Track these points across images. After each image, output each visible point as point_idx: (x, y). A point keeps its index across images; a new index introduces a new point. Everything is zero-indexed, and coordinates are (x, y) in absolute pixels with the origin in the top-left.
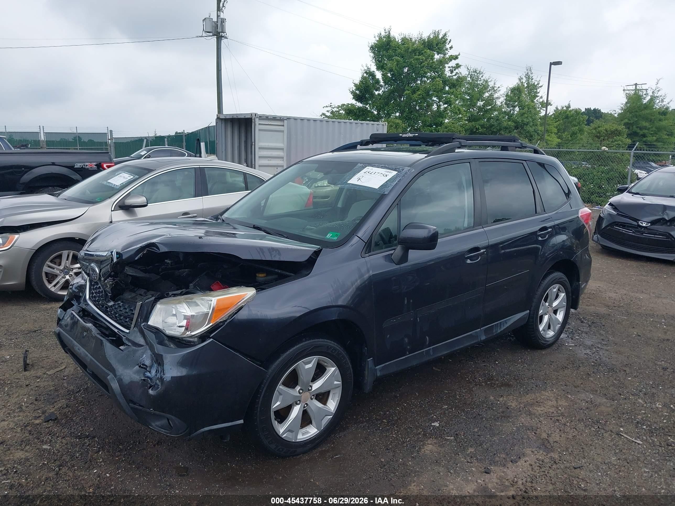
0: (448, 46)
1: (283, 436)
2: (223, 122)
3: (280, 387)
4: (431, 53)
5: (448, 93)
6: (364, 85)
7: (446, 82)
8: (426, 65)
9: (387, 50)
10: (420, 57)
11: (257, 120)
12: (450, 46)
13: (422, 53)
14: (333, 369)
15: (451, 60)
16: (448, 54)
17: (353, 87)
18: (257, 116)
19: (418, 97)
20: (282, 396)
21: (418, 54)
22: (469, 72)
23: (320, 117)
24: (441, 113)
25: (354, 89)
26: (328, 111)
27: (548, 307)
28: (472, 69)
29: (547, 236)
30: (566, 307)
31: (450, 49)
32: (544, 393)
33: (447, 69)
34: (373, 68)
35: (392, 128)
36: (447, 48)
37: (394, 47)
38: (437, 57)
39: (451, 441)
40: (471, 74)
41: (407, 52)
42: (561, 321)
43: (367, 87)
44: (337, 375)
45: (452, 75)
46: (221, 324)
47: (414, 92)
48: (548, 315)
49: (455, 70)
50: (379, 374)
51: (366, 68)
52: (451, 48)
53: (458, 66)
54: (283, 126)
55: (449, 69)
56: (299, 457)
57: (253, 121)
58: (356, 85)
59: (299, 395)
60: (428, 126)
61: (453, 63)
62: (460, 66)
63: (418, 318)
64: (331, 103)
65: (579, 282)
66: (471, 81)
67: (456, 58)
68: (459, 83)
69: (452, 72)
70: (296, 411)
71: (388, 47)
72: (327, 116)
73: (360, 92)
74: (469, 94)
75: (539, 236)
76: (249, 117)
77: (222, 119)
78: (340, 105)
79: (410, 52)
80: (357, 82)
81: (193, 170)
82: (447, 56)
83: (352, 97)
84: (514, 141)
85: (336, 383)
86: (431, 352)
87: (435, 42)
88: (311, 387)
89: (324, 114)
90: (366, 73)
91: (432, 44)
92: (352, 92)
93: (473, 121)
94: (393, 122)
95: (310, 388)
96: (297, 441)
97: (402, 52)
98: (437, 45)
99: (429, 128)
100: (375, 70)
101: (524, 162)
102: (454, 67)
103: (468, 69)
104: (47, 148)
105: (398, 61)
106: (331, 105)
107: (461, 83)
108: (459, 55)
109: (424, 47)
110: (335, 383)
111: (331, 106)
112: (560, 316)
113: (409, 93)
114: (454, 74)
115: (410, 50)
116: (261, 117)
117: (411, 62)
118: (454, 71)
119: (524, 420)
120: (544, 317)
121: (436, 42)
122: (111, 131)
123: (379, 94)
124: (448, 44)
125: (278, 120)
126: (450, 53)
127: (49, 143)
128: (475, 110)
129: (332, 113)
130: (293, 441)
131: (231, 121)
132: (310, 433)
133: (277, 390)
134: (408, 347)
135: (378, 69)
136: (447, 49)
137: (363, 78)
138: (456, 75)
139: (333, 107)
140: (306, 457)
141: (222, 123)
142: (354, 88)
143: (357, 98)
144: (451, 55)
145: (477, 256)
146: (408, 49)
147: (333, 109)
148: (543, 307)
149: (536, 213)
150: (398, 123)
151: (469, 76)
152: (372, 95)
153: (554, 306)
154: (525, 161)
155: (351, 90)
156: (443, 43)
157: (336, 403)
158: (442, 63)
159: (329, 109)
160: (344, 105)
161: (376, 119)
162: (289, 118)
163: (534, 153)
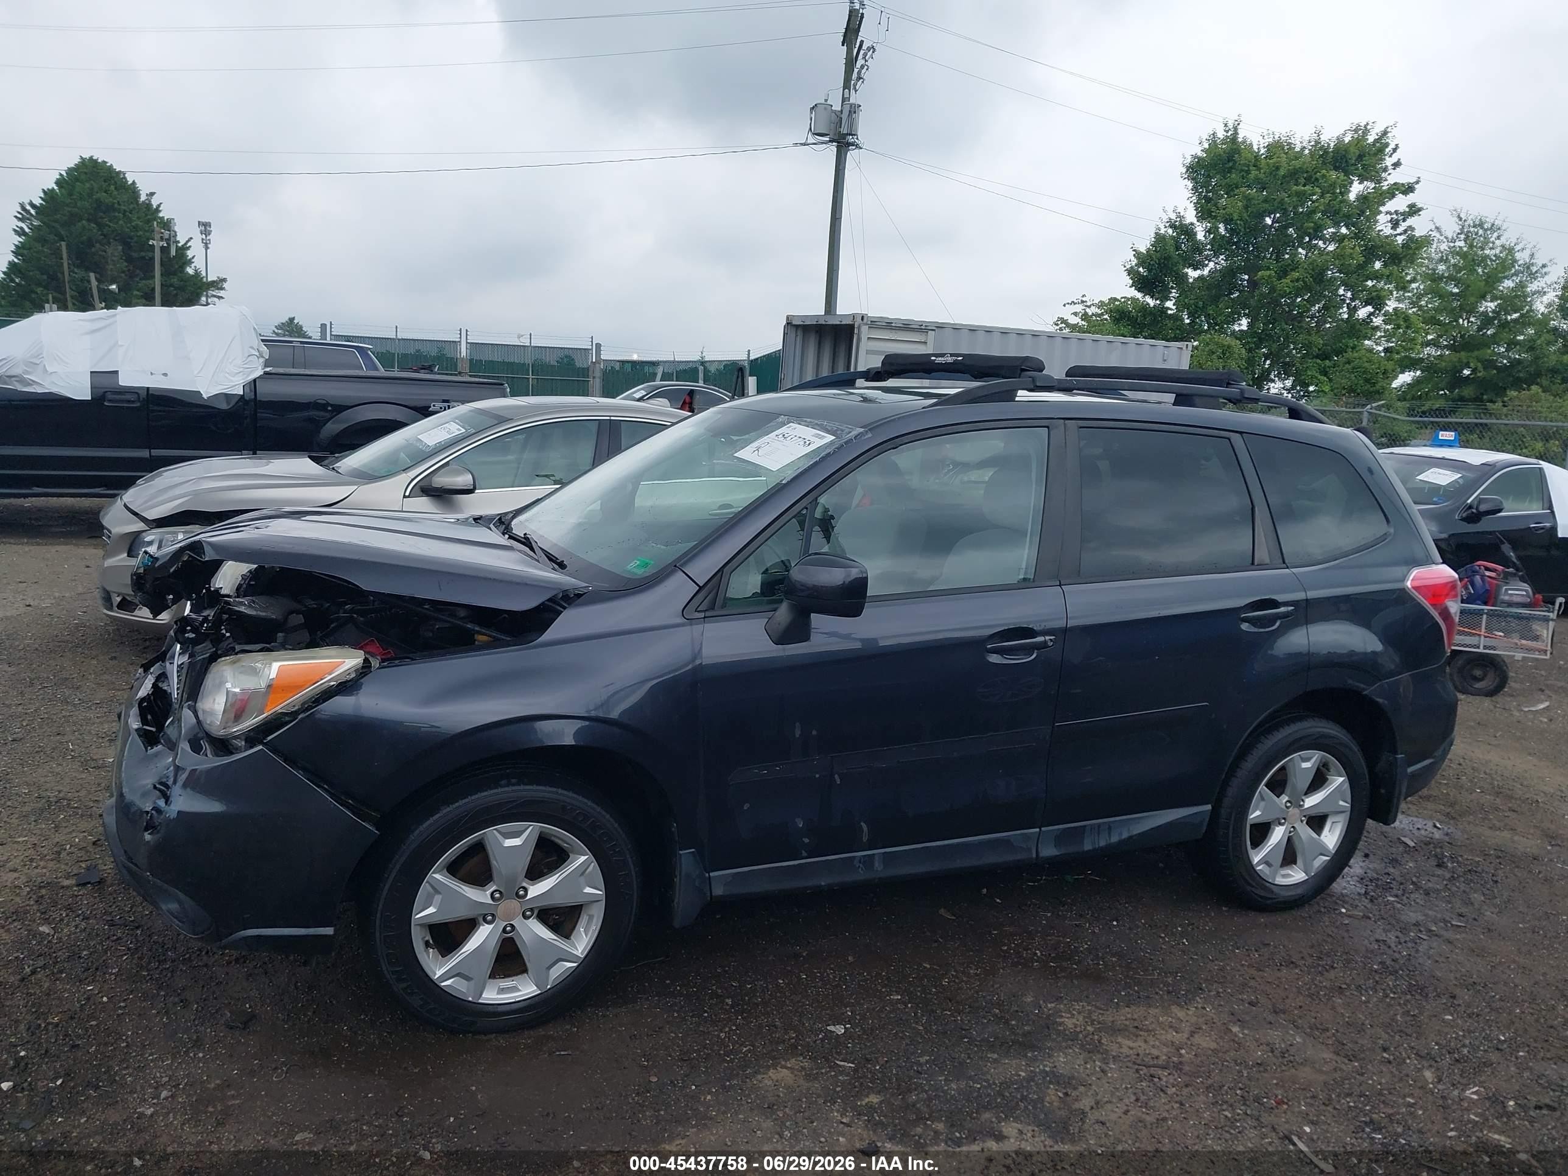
0: (1389, 162)
1: (443, 984)
2: (800, 333)
3: (438, 876)
4: (1338, 178)
5: (1376, 276)
6: (1158, 255)
7: (1374, 248)
8: (1321, 208)
9: (1225, 171)
10: (1307, 187)
11: (865, 329)
12: (1394, 159)
13: (1317, 179)
14: (583, 858)
15: (1393, 196)
16: (1386, 180)
17: (1133, 258)
18: (865, 320)
19: (1291, 284)
20: (440, 896)
21: (1302, 181)
22: (1463, 227)
23: (1052, 329)
24: (1353, 327)
25: (1134, 264)
26: (1075, 314)
27: (1288, 807)
28: (1470, 218)
29: (1278, 624)
30: (1349, 813)
31: (1394, 169)
32: (1175, 1011)
33: (1382, 218)
34: (1190, 216)
35: (1214, 356)
36: (1387, 166)
37: (1244, 165)
38: (1357, 189)
39: (843, 1071)
40: (1469, 232)
41: (1275, 176)
42: (1331, 847)
43: (1165, 258)
44: (590, 873)
45: (1396, 233)
46: (287, 719)
47: (1283, 273)
48: (1284, 827)
49: (1404, 220)
50: (718, 891)
51: (1173, 216)
52: (1397, 165)
53: (1414, 210)
54: (925, 343)
55: (1389, 217)
56: (484, 1037)
57: (856, 331)
58: (1138, 255)
59: (492, 902)
60: (1317, 357)
61: (1400, 203)
62: (1420, 210)
63: (836, 776)
64: (1083, 296)
65: (1396, 753)
66: (1465, 249)
67: (1408, 189)
68: (1411, 252)
69: (1395, 224)
70: (482, 936)
71: (1231, 164)
72: (1068, 325)
73: (1149, 271)
74: (1458, 282)
75: (1245, 620)
76: (849, 322)
77: (797, 326)
78: (1106, 299)
79: (1284, 177)
80: (1143, 247)
81: (595, 425)
82: (1385, 186)
83: (1131, 282)
84: (1228, 385)
85: (588, 890)
86: (878, 865)
87: (1354, 152)
88: (526, 890)
89: (1063, 321)
90: (1173, 226)
91: (1344, 156)
92: (1130, 272)
93: (1463, 350)
94: (1217, 344)
95: (522, 893)
96: (480, 1001)
97: (1262, 176)
98: (1360, 157)
99: (1319, 361)
100: (1195, 220)
101: (1236, 439)
102: (1403, 214)
103: (1461, 219)
104: (470, 376)
105: (1248, 199)
106: (1084, 299)
107: (1415, 254)
108: (1417, 182)
109: (1324, 163)
110: (585, 891)
111: (1083, 302)
112: (1331, 837)
113: (1269, 277)
114: (1399, 230)
115: (1282, 172)
116: (875, 324)
117: (1283, 199)
118: (1403, 224)
119: (1064, 1061)
120: (1274, 829)
121: (1358, 153)
122: (598, 346)
123: (1201, 278)
124: (1390, 156)
125: (913, 330)
126: (1393, 177)
127: (475, 365)
128: (1468, 324)
129: (1085, 317)
130: (470, 999)
131: (817, 332)
132: (520, 990)
133: (427, 882)
134: (806, 840)
135: (1201, 218)
136: (1385, 170)
137: (1160, 239)
138: (1405, 231)
139: (1088, 304)
140: (502, 1041)
141: (796, 336)
142: (1134, 262)
143: (1142, 283)
144: (1395, 184)
145: (1028, 649)
146: (1278, 168)
147: (1088, 310)
148: (1262, 804)
149: (1253, 563)
150: (1229, 347)
151: (1462, 236)
152: (1181, 279)
153: (1306, 806)
154: (1241, 433)
155: (1128, 267)
156: (1375, 154)
157: (589, 936)
158: (1370, 203)
159: (1079, 308)
160: (1115, 299)
161: (1182, 335)
162: (940, 327)
163: (1291, 417)
